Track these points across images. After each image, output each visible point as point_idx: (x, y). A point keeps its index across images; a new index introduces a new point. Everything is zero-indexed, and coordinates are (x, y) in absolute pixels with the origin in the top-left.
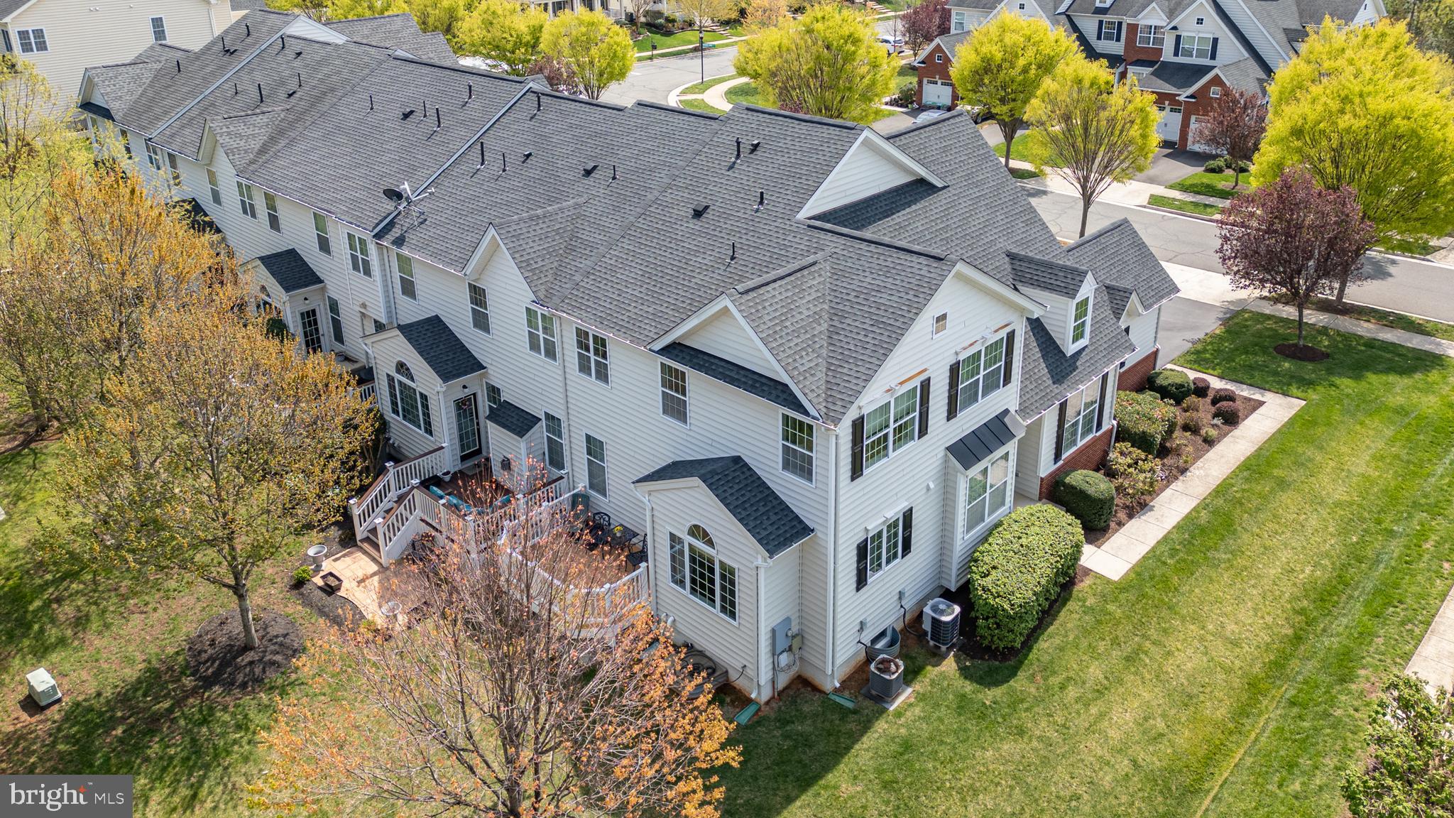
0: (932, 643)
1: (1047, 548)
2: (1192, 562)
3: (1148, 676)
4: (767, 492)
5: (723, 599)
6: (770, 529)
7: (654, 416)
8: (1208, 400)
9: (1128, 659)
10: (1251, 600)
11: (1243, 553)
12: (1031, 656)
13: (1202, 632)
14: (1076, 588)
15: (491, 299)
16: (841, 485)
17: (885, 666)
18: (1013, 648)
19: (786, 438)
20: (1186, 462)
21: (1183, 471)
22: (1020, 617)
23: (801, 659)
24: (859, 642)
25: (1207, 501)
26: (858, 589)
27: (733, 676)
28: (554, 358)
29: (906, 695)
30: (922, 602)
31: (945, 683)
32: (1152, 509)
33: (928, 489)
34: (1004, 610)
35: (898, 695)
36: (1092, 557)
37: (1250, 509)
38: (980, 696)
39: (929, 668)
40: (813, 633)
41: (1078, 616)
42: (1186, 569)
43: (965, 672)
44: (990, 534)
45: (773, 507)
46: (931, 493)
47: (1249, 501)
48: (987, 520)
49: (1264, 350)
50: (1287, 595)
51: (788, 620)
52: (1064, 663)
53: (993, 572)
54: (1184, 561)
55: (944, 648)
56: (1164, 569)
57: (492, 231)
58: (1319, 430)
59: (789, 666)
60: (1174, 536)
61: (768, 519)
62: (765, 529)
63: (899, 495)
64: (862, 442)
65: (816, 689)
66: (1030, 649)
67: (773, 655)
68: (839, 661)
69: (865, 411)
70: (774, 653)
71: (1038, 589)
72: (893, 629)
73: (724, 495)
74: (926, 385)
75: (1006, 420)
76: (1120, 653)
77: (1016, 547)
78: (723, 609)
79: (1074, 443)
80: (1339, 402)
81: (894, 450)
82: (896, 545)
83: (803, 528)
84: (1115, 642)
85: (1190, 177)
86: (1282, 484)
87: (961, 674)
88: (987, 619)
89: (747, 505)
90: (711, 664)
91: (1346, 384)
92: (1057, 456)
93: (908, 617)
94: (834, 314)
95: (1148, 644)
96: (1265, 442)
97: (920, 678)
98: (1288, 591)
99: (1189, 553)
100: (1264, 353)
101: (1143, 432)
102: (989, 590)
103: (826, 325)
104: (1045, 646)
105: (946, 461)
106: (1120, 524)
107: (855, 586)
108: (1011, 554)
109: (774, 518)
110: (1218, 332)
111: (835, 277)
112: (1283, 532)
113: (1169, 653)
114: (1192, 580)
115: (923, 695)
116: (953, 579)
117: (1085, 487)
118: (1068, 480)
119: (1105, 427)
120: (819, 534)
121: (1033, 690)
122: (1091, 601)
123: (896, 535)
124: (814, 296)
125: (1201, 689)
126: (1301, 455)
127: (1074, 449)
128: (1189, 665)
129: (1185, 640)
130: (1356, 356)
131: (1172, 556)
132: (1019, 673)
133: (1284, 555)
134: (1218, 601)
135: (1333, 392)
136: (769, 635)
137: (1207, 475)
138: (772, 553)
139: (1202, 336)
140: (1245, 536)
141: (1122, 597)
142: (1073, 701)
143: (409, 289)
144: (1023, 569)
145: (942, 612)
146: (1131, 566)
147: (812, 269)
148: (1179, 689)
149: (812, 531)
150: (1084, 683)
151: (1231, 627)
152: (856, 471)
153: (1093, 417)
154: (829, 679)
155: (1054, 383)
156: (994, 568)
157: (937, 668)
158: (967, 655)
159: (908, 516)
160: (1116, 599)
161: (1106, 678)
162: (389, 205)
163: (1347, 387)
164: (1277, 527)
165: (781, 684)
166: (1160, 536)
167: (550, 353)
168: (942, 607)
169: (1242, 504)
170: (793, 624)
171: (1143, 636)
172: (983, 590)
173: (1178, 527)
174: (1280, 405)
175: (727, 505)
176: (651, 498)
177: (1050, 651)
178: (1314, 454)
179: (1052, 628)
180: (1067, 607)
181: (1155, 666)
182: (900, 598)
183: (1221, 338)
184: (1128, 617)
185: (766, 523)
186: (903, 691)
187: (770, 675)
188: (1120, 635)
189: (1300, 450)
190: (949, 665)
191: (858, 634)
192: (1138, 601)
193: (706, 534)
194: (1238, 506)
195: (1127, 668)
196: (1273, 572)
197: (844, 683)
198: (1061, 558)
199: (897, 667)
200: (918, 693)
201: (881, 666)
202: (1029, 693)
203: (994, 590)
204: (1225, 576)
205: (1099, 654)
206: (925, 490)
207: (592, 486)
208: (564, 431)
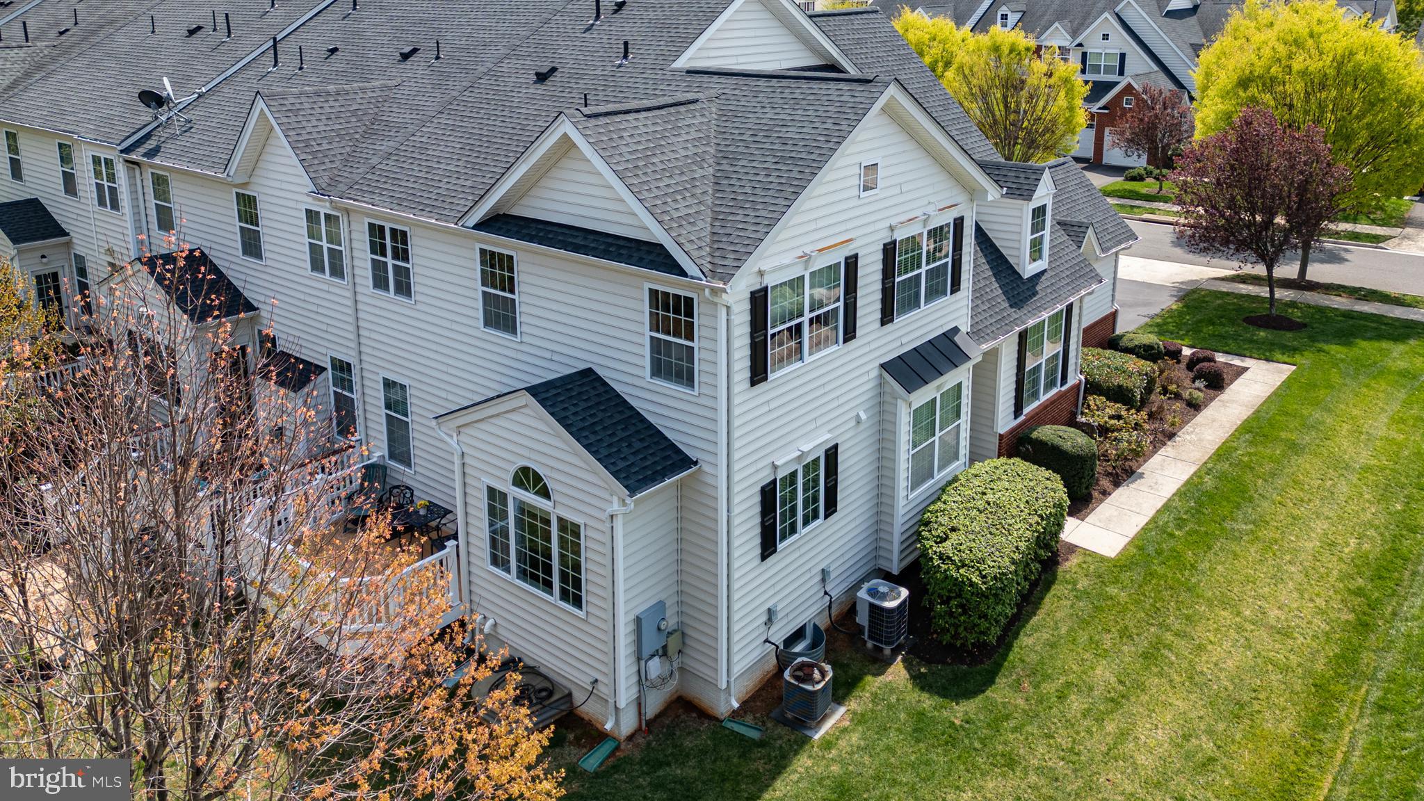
0: (870, 644)
1: (1022, 506)
2: (1206, 533)
3: (1177, 679)
4: (628, 413)
5: (564, 577)
6: (632, 459)
7: (470, 331)
8: (1183, 365)
9: (1145, 656)
10: (1292, 579)
11: (1267, 523)
12: (1011, 657)
13: (1238, 619)
14: (1061, 569)
15: (264, 211)
16: (736, 389)
17: (804, 673)
18: (985, 644)
19: (655, 327)
20: (1173, 424)
21: (1171, 436)
22: (994, 595)
23: (682, 669)
24: (767, 641)
25: (1210, 465)
26: (764, 557)
27: (578, 697)
28: (341, 276)
29: (838, 717)
30: (857, 586)
31: (893, 699)
32: (1141, 476)
33: (858, 421)
34: (972, 584)
35: (825, 718)
36: (1074, 531)
37: (1264, 474)
38: (945, 713)
39: (869, 678)
40: (701, 627)
41: (1069, 603)
42: (1203, 541)
43: (921, 682)
44: (943, 490)
45: (638, 432)
46: (862, 427)
47: (1261, 465)
48: (937, 476)
49: (1232, 322)
50: (1335, 573)
51: (661, 605)
52: (1059, 663)
53: (953, 536)
54: (1196, 532)
55: (887, 650)
56: (1172, 543)
57: (260, 104)
58: (1322, 393)
59: (663, 680)
60: (1177, 504)
61: (629, 446)
62: (624, 459)
63: (819, 423)
64: (766, 329)
65: (704, 714)
66: (1009, 647)
67: (639, 659)
68: (737, 669)
69: (770, 281)
70: (639, 657)
71: (1017, 556)
72: (815, 626)
73: (563, 414)
74: (852, 263)
75: (956, 339)
76: (1133, 649)
77: (980, 504)
78: (565, 595)
79: (1035, 395)
80: (1335, 365)
81: (810, 354)
82: (815, 500)
83: (681, 460)
84: (1125, 633)
85: (1111, 185)
86: (1295, 448)
87: (914, 685)
88: (946, 601)
89: (598, 428)
90: (547, 685)
91: (1336, 350)
92: (1018, 410)
93: (834, 612)
94: (720, 157)
95: (1169, 637)
96: (1262, 405)
97: (856, 693)
98: (1337, 569)
99: (1199, 523)
100: (1233, 324)
101: (1120, 387)
102: (949, 558)
103: (711, 170)
104: (1030, 641)
105: (881, 384)
106: (1105, 494)
107: (758, 551)
108: (975, 512)
109: (637, 445)
110: (1174, 307)
111: (724, 119)
112: (1310, 500)
113: (1201, 648)
114: (1210, 555)
115: (863, 715)
116: (895, 556)
117: (1058, 441)
118: (1035, 435)
119: (1071, 381)
120: (706, 468)
121: (1021, 702)
122: (1083, 584)
123: (816, 480)
124: (695, 135)
125: (1253, 695)
126: (1308, 418)
127: (1036, 404)
128: (1230, 663)
129: (1218, 630)
130: (1338, 326)
131: (1179, 527)
132: (997, 680)
133: (1320, 526)
134: (1249, 580)
135: (1322, 356)
136: (632, 627)
137: (1200, 440)
138: (632, 490)
139: (1157, 311)
140: (1265, 504)
141: (1125, 576)
142: (1079, 715)
143: (166, 220)
144: (994, 530)
145: (884, 597)
146: (1127, 540)
147: (692, 107)
148: (1223, 695)
149: (696, 463)
150: (1091, 689)
151: (1274, 613)
152: (758, 373)
153: (1057, 365)
154: (723, 696)
155: (1011, 306)
156: (953, 529)
157: (881, 678)
158: (922, 659)
159: (832, 455)
160: (1116, 581)
161: (1120, 682)
162: (145, 114)
163: (1338, 353)
164: (1301, 494)
165: (651, 710)
166: (1159, 505)
167: (337, 271)
168: (883, 589)
169: (1252, 469)
170: (669, 613)
171: (1160, 625)
172: (941, 558)
173: (1181, 494)
174: (1268, 370)
175: (567, 427)
176: (462, 438)
177: (1038, 648)
178: (1322, 416)
179: (1035, 619)
180: (1052, 592)
181: (1185, 665)
182: (823, 580)
183: (1180, 314)
184: (1137, 602)
185: (626, 451)
186: (833, 712)
187: (634, 692)
188: (1131, 624)
189: (1305, 412)
190: (897, 673)
191: (763, 628)
192: (1146, 582)
193: (538, 478)
194: (1248, 471)
195: (1147, 668)
196: (1309, 545)
197: (746, 706)
198: (1042, 519)
199: (823, 674)
200: (855, 713)
201: (799, 673)
202: (1016, 706)
203: (956, 558)
204: (1252, 550)
205: (1106, 650)
206: (853, 423)
207: (392, 456)
208: (356, 379)
